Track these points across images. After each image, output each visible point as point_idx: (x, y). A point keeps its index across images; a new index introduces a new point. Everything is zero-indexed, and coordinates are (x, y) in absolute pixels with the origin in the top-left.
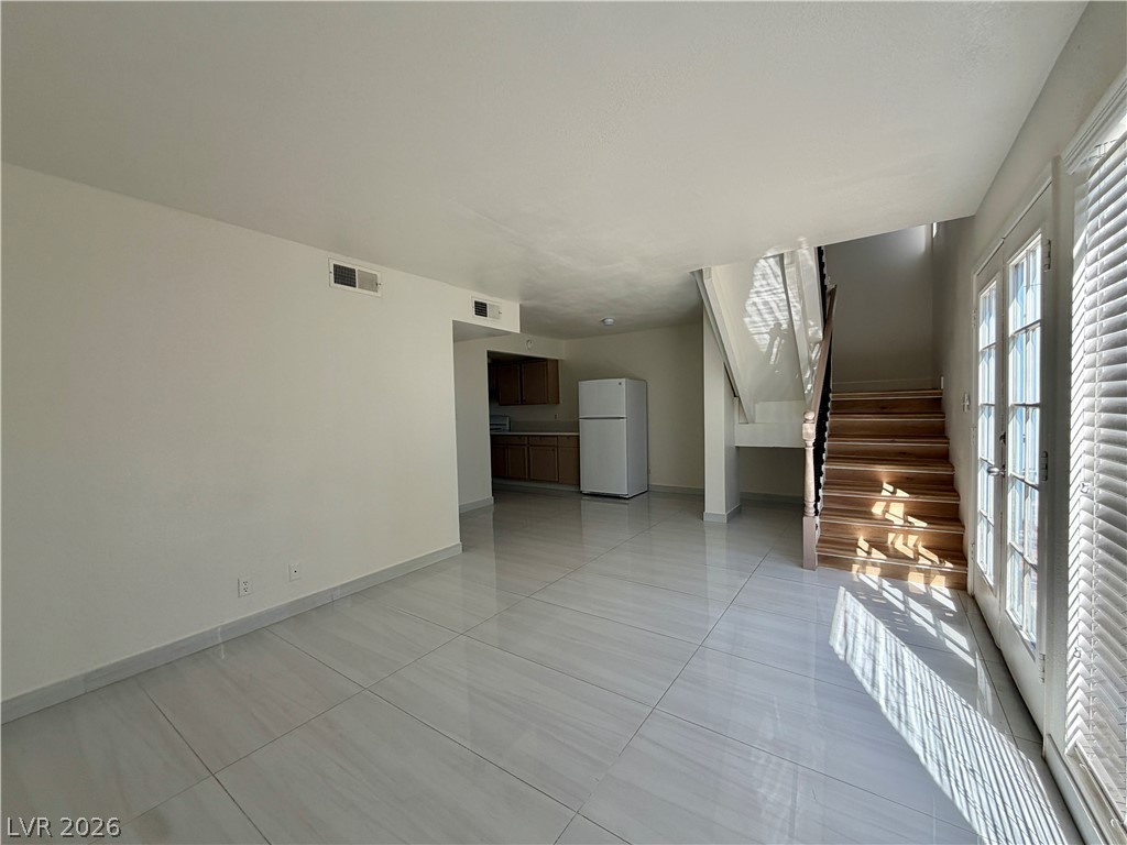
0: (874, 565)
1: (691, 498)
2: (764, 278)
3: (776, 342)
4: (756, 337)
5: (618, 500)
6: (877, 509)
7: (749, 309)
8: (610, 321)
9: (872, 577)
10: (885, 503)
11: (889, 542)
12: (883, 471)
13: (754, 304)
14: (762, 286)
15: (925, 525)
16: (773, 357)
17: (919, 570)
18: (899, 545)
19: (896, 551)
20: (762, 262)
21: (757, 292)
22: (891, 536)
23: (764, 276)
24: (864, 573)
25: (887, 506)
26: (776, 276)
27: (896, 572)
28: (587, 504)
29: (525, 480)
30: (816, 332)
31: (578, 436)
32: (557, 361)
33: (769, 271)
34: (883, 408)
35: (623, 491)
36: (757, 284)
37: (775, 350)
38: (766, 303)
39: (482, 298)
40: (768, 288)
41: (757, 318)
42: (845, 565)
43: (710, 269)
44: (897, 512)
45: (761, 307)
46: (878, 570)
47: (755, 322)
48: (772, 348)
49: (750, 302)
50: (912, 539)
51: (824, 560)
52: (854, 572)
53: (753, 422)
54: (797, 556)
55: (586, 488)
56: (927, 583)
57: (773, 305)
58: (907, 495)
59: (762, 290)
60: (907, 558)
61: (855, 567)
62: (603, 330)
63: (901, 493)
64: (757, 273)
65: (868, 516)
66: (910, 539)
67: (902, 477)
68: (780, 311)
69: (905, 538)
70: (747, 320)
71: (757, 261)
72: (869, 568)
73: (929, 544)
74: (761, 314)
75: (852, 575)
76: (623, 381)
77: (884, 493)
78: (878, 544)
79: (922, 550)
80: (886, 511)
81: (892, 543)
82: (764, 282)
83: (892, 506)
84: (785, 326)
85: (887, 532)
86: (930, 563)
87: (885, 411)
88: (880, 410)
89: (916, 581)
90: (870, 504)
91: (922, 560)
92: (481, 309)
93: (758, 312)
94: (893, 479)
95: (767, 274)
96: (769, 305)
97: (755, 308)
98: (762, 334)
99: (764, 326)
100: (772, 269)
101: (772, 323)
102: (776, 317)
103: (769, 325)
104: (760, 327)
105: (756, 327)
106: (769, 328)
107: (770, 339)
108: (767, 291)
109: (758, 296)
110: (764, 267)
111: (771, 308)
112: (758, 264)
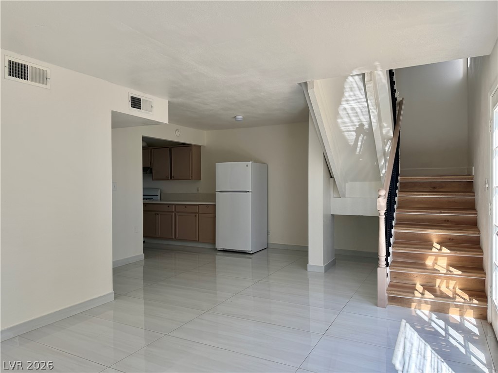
0: (426, 303)
1: (299, 254)
2: (352, 91)
3: (360, 138)
4: (346, 134)
5: (247, 256)
6: (429, 262)
7: (341, 112)
8: (240, 117)
9: (424, 312)
10: (434, 258)
11: (437, 286)
12: (434, 234)
13: (345, 109)
14: (350, 96)
15: (460, 273)
16: (358, 149)
17: (457, 306)
18: (443, 288)
19: (441, 292)
20: (350, 79)
21: (347, 101)
22: (438, 281)
23: (351, 89)
24: (419, 309)
25: (436, 260)
26: (360, 90)
27: (440, 310)
28: (221, 259)
29: (171, 239)
30: (388, 132)
31: (215, 205)
32: (199, 147)
33: (355, 85)
34: (434, 188)
35: (248, 248)
36: (346, 94)
37: (359, 144)
38: (353, 109)
39: (137, 94)
40: (354, 98)
41: (346, 120)
42: (406, 303)
43: (313, 82)
44: (442, 264)
45: (350, 112)
46: (429, 306)
47: (344, 123)
48: (358, 142)
49: (341, 107)
50: (452, 283)
51: (392, 300)
52: (413, 309)
53: (344, 196)
54: (372, 296)
55: (220, 245)
56: (461, 316)
57: (358, 110)
58: (449, 251)
59: (350, 99)
60: (448, 297)
61: (414, 305)
62: (233, 125)
63: (445, 250)
64: (347, 86)
65: (421, 266)
67: (446, 238)
68: (363, 115)
69: (448, 283)
70: (339, 121)
71: (346, 77)
72: (423, 305)
73: (463, 287)
74: (349, 117)
75: (411, 311)
76: (250, 163)
77: (434, 250)
78: (430, 288)
79: (459, 291)
80: (435, 263)
81: (439, 287)
82: (352, 94)
83: (439, 259)
84: (366, 126)
85: (435, 278)
86: (463, 300)
87: (436, 190)
88: (432, 190)
89: (454, 315)
90: (423, 258)
91: (458, 299)
92: (136, 103)
93: (347, 115)
94: (440, 240)
95: (354, 87)
96: (355, 110)
97: (346, 113)
98: (350, 131)
99: (352, 126)
100: (357, 84)
101: (357, 124)
102: (360, 119)
103: (355, 125)
104: (348, 126)
105: (346, 126)
106: (355, 127)
107: (356, 135)
108: (353, 100)
109: (348, 104)
110: (352, 82)
111: (357, 113)
112: (347, 80)
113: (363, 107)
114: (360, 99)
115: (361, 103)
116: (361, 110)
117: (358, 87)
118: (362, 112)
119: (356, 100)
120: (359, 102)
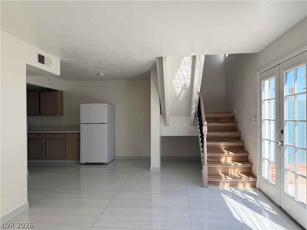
0: (227, 182)
2: (185, 65)
3: (183, 92)
4: (176, 89)
5: (104, 166)
6: (223, 160)
7: (176, 77)
8: (102, 74)
9: (227, 187)
10: (225, 157)
11: (229, 173)
12: (222, 145)
13: (179, 75)
14: (183, 68)
15: (241, 164)
16: (181, 98)
17: (242, 182)
18: (233, 173)
19: (231, 175)
20: (186, 57)
21: (181, 70)
22: (230, 170)
23: (185, 64)
24: (224, 186)
25: (226, 158)
26: (189, 64)
27: (234, 185)
28: (83, 169)
30: (199, 89)
31: (80, 133)
32: (62, 92)
33: (187, 62)
34: (216, 120)
35: (105, 160)
36: (181, 66)
37: (182, 95)
38: (183, 75)
39: (43, 53)
40: (185, 69)
41: (178, 81)
42: (217, 184)
43: (166, 57)
44: (229, 160)
45: (181, 76)
46: (229, 184)
47: (177, 83)
49: (177, 74)
50: (237, 170)
51: (210, 183)
52: (220, 186)
53: (169, 125)
54: (200, 183)
55: (83, 160)
56: (244, 187)
57: (186, 76)
58: (233, 154)
59: (183, 69)
60: (239, 178)
61: (221, 184)
62: (96, 78)
63: (231, 153)
64: (183, 62)
65: (219, 162)
66: (236, 170)
67: (228, 147)
68: (188, 79)
69: (234, 170)
70: (174, 81)
71: (184, 57)
72: (226, 184)
73: (242, 172)
74: (180, 80)
75: (220, 188)
76: (106, 105)
77: (226, 153)
78: (226, 174)
79: (241, 174)
80: (226, 161)
81: (230, 173)
82: (184, 66)
83: (227, 158)
84: (188, 85)
85: (228, 169)
86: (246, 179)
87: (217, 121)
88: (215, 121)
89: (240, 186)
90: (220, 158)
91: (243, 178)
92: (41, 59)
93: (179, 78)
94: (226, 148)
95: (186, 63)
96: (184, 76)
98: (179, 88)
99: (180, 84)
100: (189, 61)
101: (183, 84)
102: (185, 81)
103: (182, 85)
104: (178, 85)
105: (177, 85)
106: (182, 86)
107: (181, 90)
108: (184, 70)
109: (181, 72)
110: (186, 60)
111: (185, 77)
112: (184, 58)
113: (189, 75)
114: (188, 70)
115: (188, 72)
116: (187, 76)
117: (189, 63)
118: (187, 77)
119: (186, 70)
120: (187, 72)
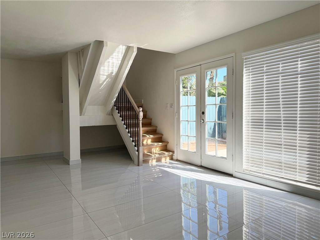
2: (118, 53)
3: (107, 80)
4: (101, 76)
7: (106, 63)
10: (147, 140)
15: (161, 144)
16: (103, 86)
17: (164, 157)
18: (155, 152)
20: (121, 46)
21: (112, 58)
24: (152, 163)
26: (122, 54)
33: (121, 51)
36: (114, 54)
37: (105, 83)
38: (113, 63)
40: (117, 57)
41: (106, 68)
43: (107, 42)
44: (149, 142)
45: (110, 64)
47: (104, 70)
48: (104, 82)
49: (108, 61)
50: (157, 149)
52: (150, 163)
53: (84, 115)
56: (165, 160)
57: (115, 65)
59: (115, 57)
64: (117, 50)
72: (153, 160)
74: (109, 67)
79: (161, 151)
80: (147, 142)
82: (117, 54)
84: (114, 74)
85: (151, 148)
93: (108, 66)
94: (144, 132)
95: (120, 52)
96: (114, 64)
97: (108, 64)
98: (104, 75)
99: (107, 72)
100: (122, 50)
101: (110, 72)
102: (113, 70)
103: (109, 72)
104: (105, 72)
105: (103, 72)
106: (108, 73)
107: (106, 78)
108: (116, 58)
109: (112, 59)
110: (121, 48)
111: (113, 66)
112: (119, 47)
113: (118, 63)
114: (119, 58)
115: (118, 61)
116: (116, 64)
117: (122, 52)
118: (116, 66)
119: (117, 58)
120: (118, 60)
